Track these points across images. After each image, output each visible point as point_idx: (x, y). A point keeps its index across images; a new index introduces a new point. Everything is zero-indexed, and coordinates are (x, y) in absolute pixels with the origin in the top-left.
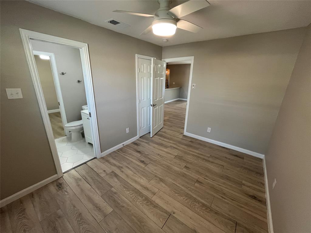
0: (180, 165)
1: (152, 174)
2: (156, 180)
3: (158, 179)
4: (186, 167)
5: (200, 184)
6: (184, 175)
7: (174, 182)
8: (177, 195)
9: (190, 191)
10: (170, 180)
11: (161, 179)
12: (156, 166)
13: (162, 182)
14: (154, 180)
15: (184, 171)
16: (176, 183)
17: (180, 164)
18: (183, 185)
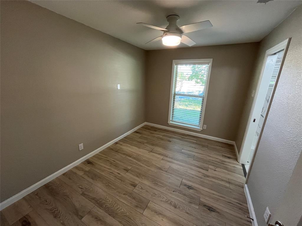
0: (142, 188)
1: (171, 174)
2: (164, 169)
3: (163, 169)
4: (134, 186)
5: (126, 169)
6: (139, 175)
7: (149, 168)
8: (147, 160)
9: (136, 163)
10: (153, 169)
11: (160, 170)
12: (170, 183)
13: (159, 168)
14: (166, 168)
15: (137, 180)
16: (148, 167)
17: (141, 190)
18: (141, 166)
